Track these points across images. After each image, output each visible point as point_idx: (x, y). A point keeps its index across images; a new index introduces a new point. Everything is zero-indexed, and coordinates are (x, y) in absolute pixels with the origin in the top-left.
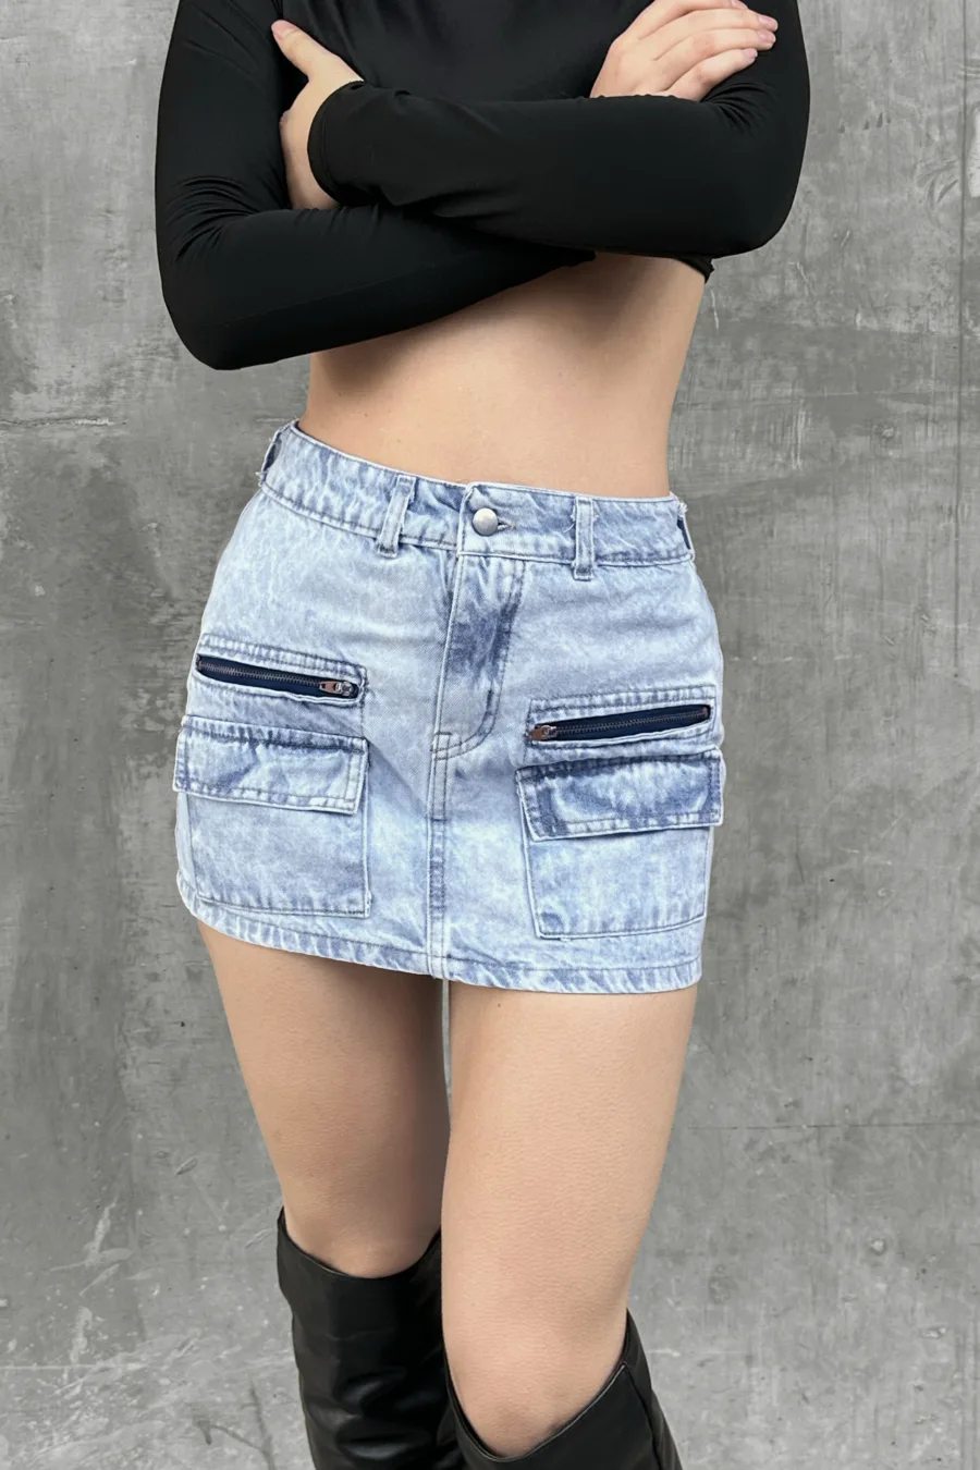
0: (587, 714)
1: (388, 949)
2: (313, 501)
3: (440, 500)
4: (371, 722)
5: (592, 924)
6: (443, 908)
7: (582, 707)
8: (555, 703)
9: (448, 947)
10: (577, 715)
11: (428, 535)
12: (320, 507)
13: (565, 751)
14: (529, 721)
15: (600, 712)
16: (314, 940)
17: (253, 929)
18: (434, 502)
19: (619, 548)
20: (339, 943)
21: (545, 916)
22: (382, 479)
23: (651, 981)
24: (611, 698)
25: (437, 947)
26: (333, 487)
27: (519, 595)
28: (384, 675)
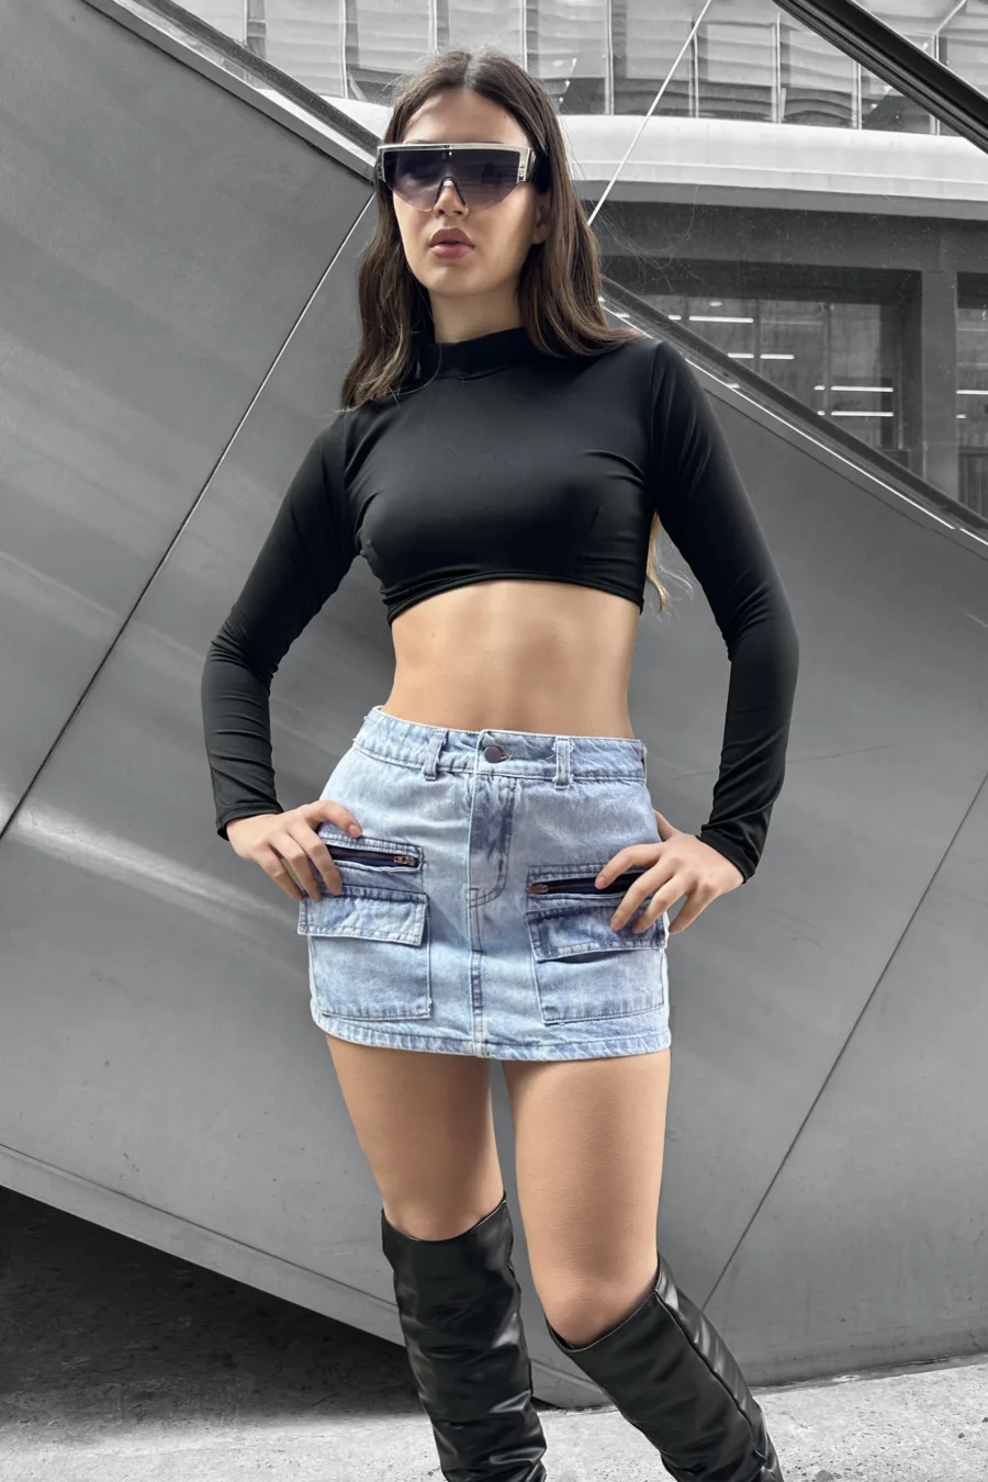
0: (567, 877)
1: (446, 1039)
2: (380, 750)
3: (464, 742)
4: (430, 885)
5: (579, 1012)
6: (480, 1008)
7: (563, 873)
8: (545, 870)
9: (486, 1035)
10: (560, 878)
11: (456, 764)
12: (384, 752)
13: (557, 902)
14: (528, 881)
15: (576, 876)
16: (398, 1038)
17: (356, 1032)
18: (459, 744)
19: (590, 768)
20: (415, 1037)
21: (547, 1008)
22: (424, 732)
23: (623, 1047)
24: (584, 868)
25: (478, 1035)
26: (393, 740)
27: (513, 800)
28: (434, 852)
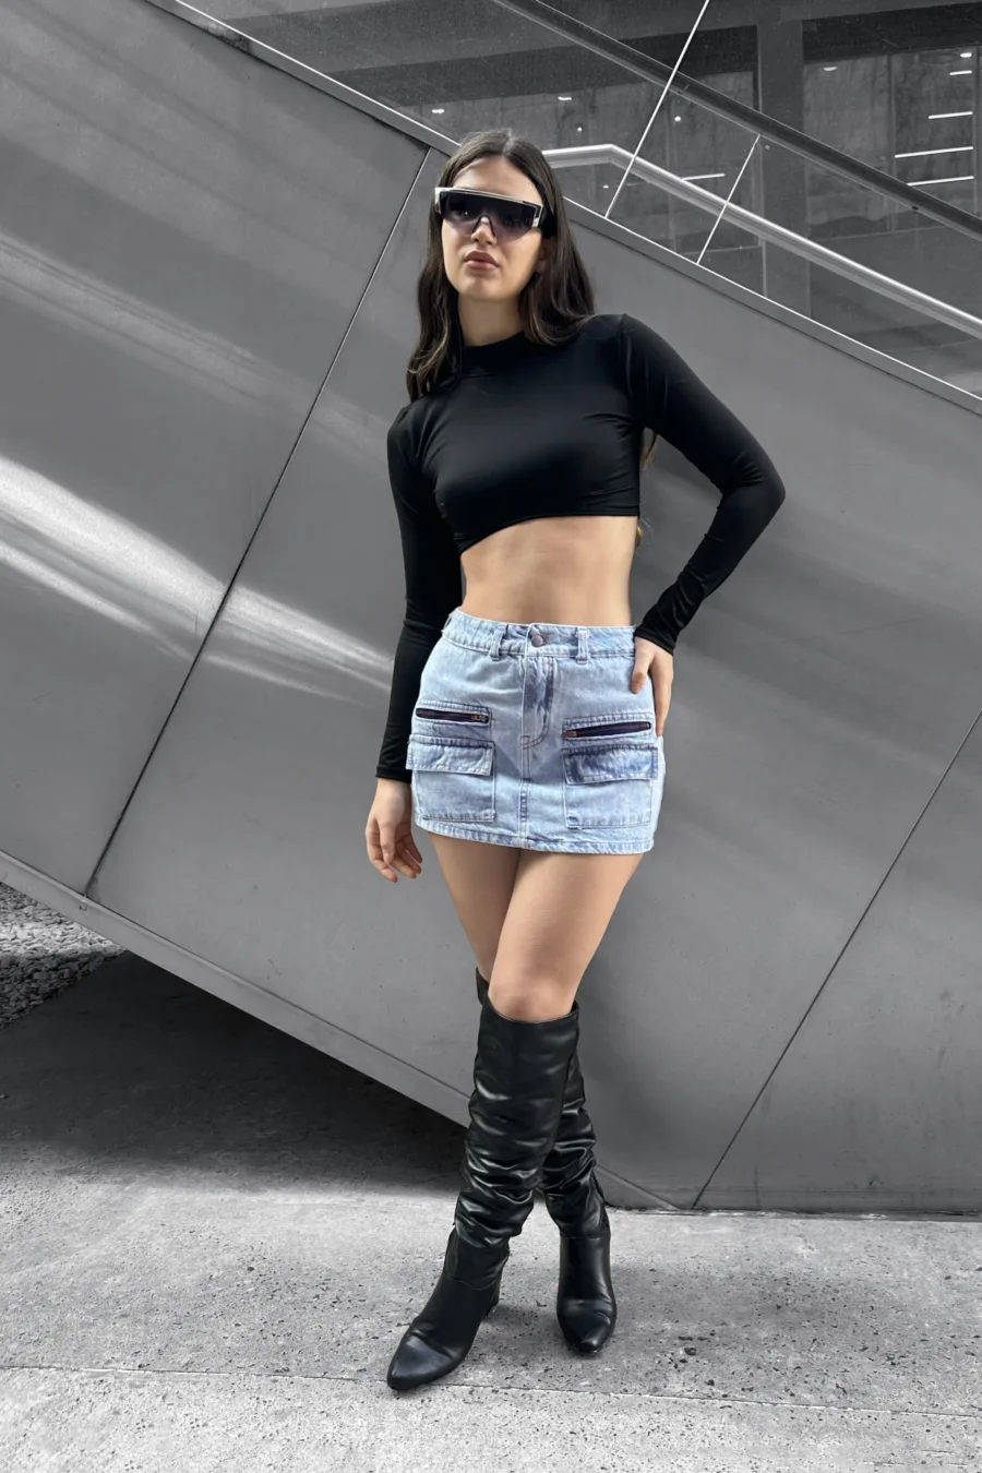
0: (590, 725)
1: (501, 836)
2: (460, 639)
3: (518, 633)
4: (495, 735)
5: (593, 822)
6: (526, 817)
7: (587, 722)
8: (574, 721)
9: (527, 834)
10: (586, 726)
11: (513, 648)
12: (462, 640)
13: (583, 743)
14: (563, 729)
15: (597, 724)
16: (470, 833)
17: (444, 828)
18: (515, 634)
19: (602, 648)
20: (480, 833)
21: (571, 818)
22: (490, 626)
23: (620, 848)
24: (601, 718)
25: (523, 834)
26: (469, 632)
27: (552, 672)
28: (499, 711)
